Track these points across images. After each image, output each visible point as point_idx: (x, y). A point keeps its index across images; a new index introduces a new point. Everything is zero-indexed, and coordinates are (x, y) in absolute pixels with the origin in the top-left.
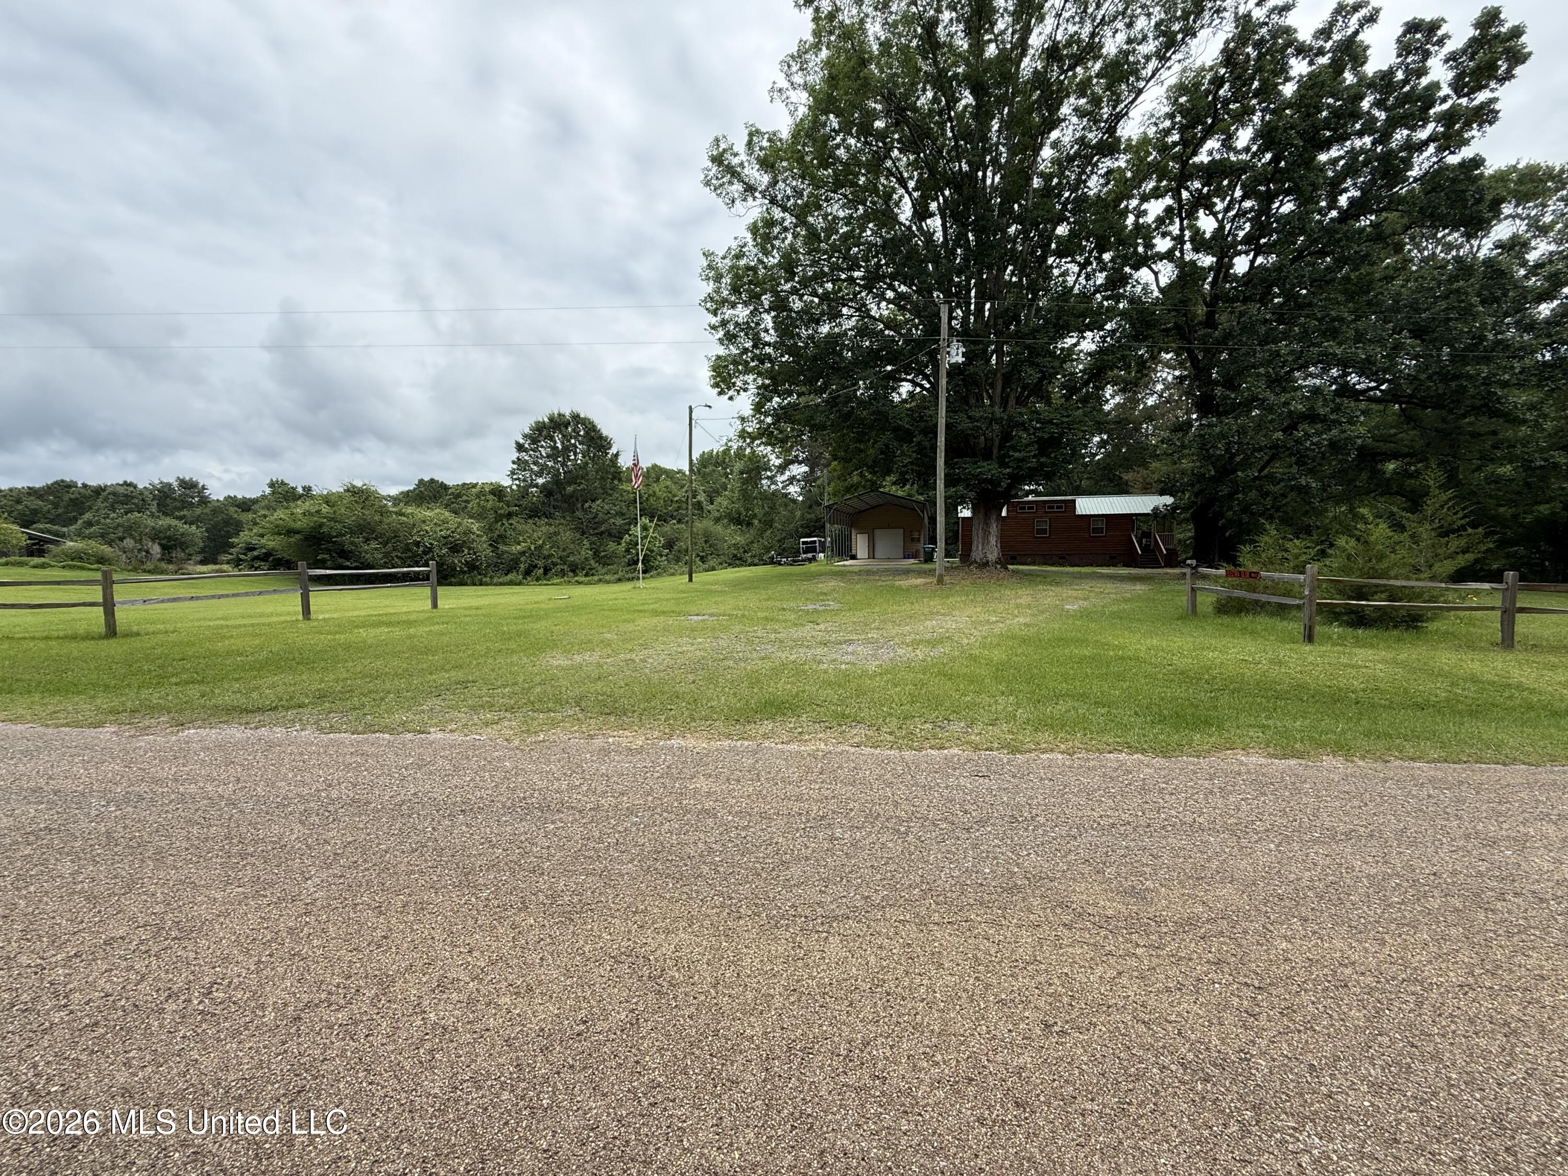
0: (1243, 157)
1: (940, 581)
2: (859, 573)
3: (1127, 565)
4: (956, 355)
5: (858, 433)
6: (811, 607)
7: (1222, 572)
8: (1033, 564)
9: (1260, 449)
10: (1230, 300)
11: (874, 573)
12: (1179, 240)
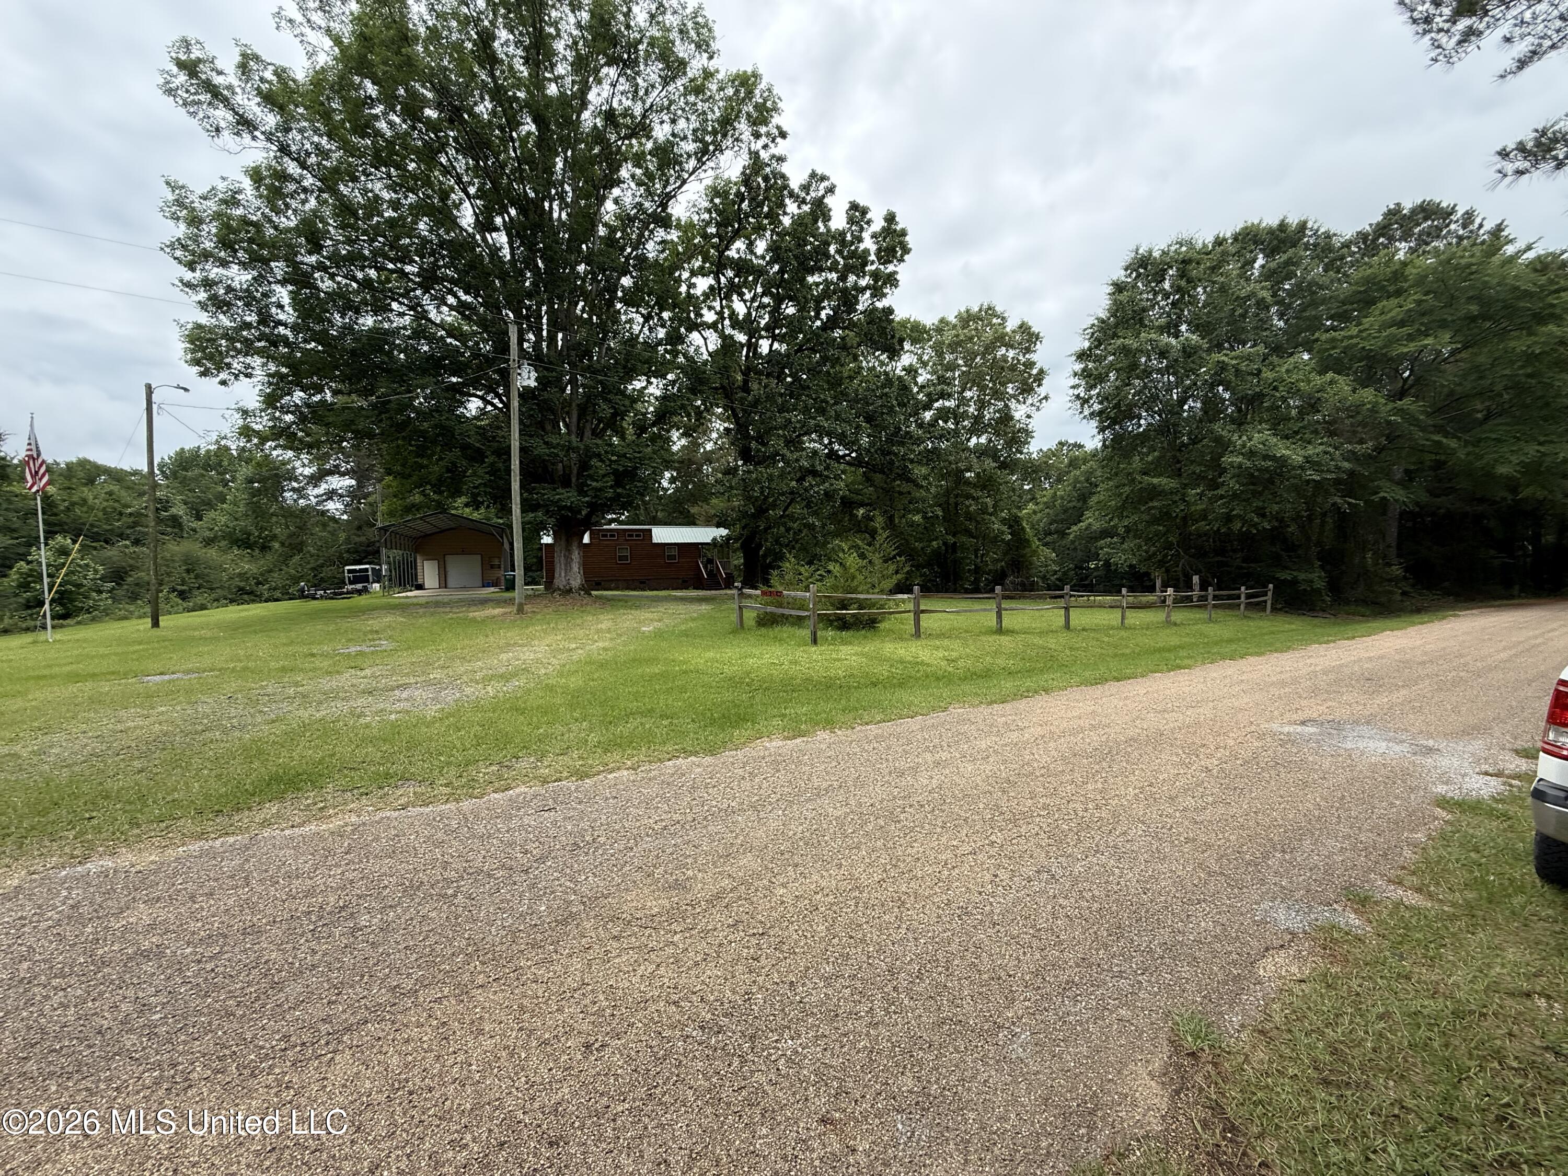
0: (761, 262)
1: (520, 610)
2: (426, 605)
3: (696, 588)
4: (527, 378)
5: (417, 446)
6: (353, 649)
7: (758, 592)
8: (617, 589)
9: (783, 494)
10: (759, 373)
11: (445, 604)
12: (720, 314)
